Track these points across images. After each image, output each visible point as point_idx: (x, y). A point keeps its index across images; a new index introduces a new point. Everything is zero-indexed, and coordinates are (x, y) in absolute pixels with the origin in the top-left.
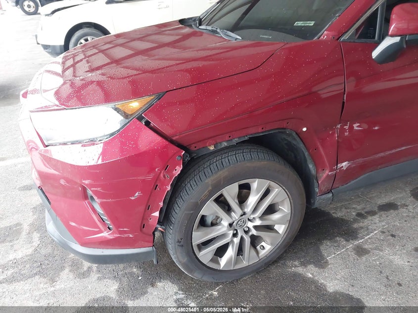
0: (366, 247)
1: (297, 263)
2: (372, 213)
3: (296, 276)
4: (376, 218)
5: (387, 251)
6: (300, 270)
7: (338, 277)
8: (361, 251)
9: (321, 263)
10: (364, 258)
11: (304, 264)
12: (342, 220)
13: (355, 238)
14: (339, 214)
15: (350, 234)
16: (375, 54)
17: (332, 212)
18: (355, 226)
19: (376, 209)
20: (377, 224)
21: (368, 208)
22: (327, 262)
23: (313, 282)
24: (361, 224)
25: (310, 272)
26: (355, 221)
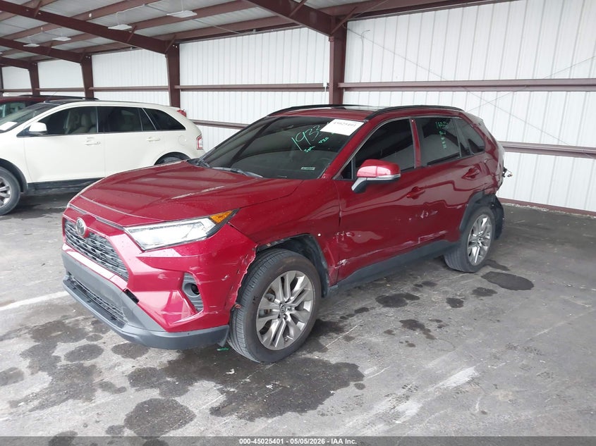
0: (352, 336)
1: (304, 352)
2: (351, 315)
3: (306, 360)
4: (355, 318)
5: (366, 336)
6: (309, 356)
7: (337, 355)
8: (348, 339)
9: (322, 349)
10: (352, 342)
11: (310, 352)
12: (330, 322)
13: (343, 332)
14: (327, 319)
15: (339, 330)
16: (354, 188)
17: (321, 318)
18: (341, 324)
19: (353, 313)
20: (356, 321)
21: (348, 313)
22: (326, 348)
23: (319, 361)
24: (345, 323)
25: (316, 356)
26: (340, 321)
